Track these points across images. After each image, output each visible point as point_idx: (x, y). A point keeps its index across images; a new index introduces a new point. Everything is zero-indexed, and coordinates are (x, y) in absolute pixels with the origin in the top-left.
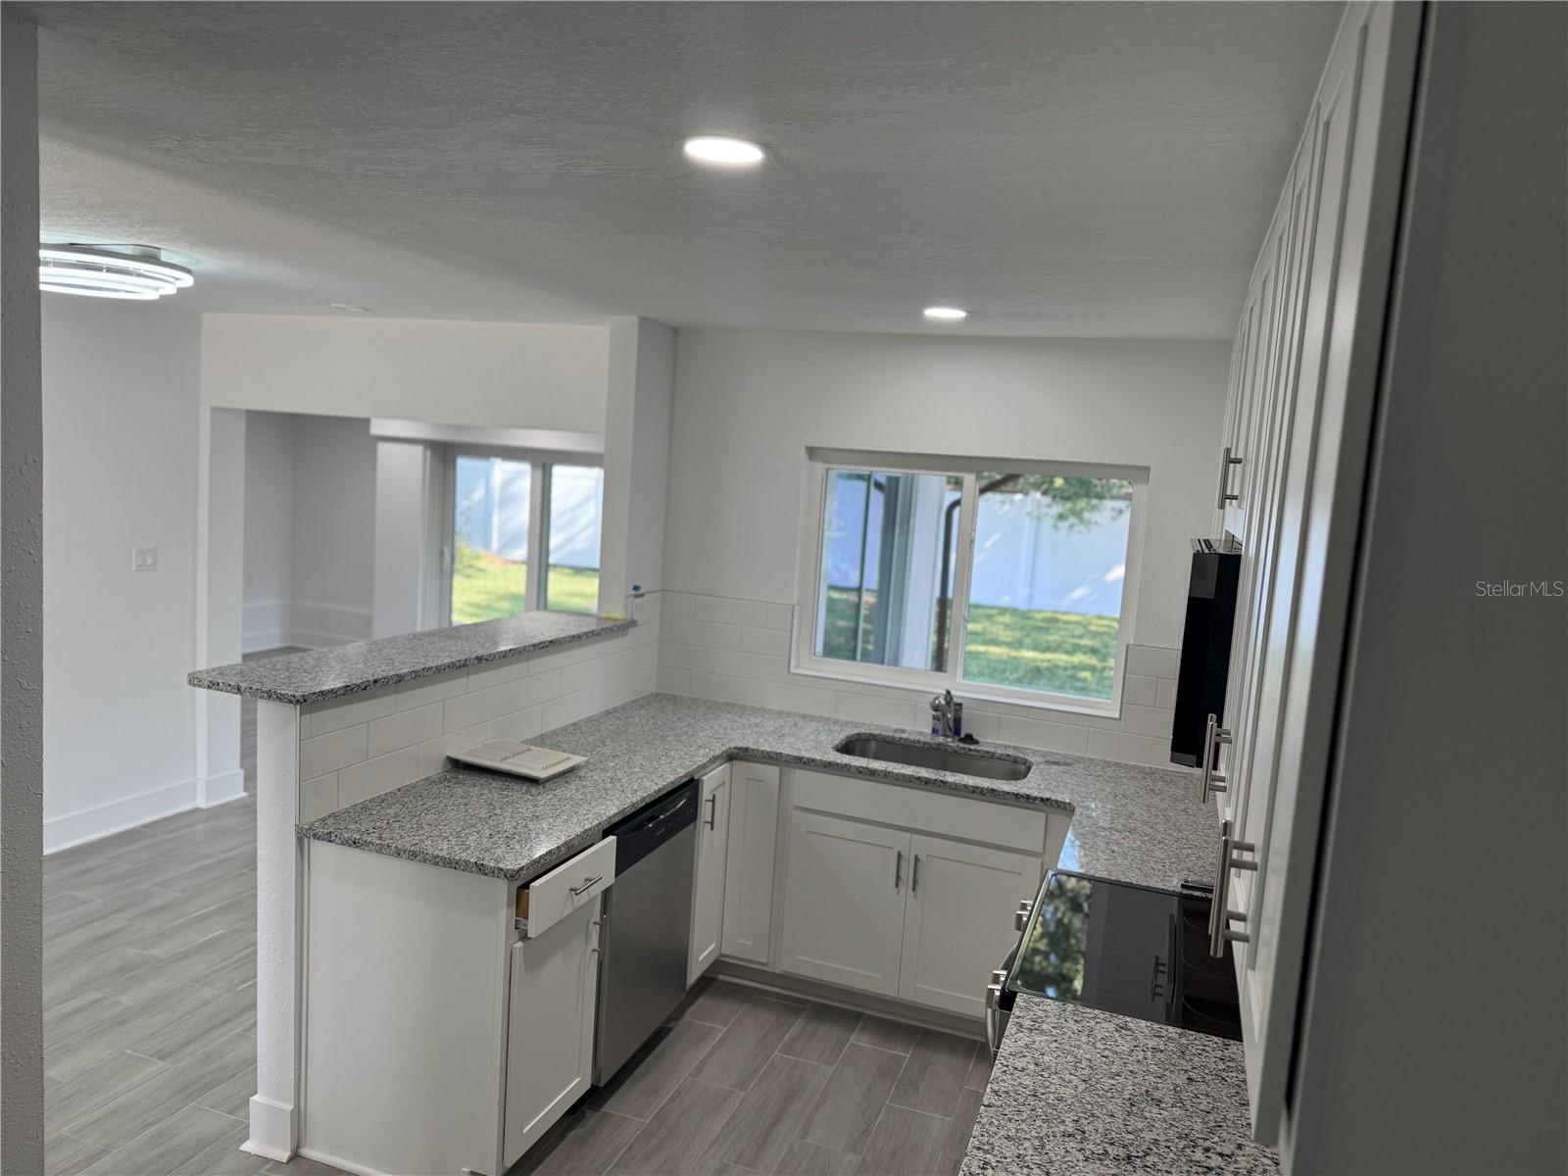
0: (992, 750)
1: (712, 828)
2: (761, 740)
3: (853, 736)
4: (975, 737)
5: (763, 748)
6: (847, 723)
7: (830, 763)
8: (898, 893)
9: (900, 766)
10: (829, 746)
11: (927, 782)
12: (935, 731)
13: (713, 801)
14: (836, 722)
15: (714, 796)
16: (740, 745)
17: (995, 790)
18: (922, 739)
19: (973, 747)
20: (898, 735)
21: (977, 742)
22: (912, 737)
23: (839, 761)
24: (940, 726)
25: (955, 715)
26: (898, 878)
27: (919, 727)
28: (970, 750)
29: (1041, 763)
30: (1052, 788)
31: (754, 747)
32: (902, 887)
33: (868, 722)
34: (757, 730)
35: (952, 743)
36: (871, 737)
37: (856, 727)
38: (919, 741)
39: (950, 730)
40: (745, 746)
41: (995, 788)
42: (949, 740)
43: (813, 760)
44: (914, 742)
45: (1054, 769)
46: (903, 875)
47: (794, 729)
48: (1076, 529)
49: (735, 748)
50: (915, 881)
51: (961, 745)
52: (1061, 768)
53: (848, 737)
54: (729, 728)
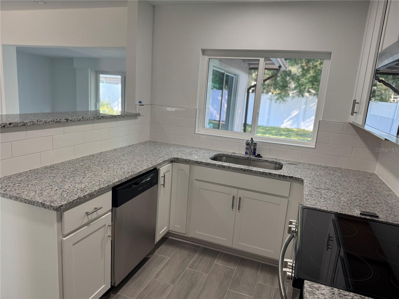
0: (267, 159)
1: (164, 187)
2: (184, 155)
3: (217, 155)
4: (261, 155)
5: (184, 158)
6: (215, 150)
7: (208, 163)
8: (233, 211)
9: (234, 164)
10: (208, 158)
11: (245, 170)
12: (246, 153)
13: (164, 177)
14: (211, 150)
15: (165, 175)
16: (175, 157)
17: (271, 173)
18: (242, 156)
19: (260, 159)
20: (233, 154)
21: (262, 157)
22: (238, 155)
23: (212, 163)
24: (248, 152)
25: (254, 147)
26: (233, 205)
27: (241, 152)
28: (259, 159)
29: (286, 164)
30: (292, 172)
31: (181, 158)
32: (234, 208)
33: (222, 150)
34: (183, 152)
35: (252, 157)
36: (224, 155)
37: (218, 152)
38: (241, 157)
39: (252, 153)
40: (177, 157)
41: (271, 172)
42: (252, 156)
43: (202, 162)
44: (239, 157)
45: (291, 166)
46: (235, 204)
47: (196, 152)
48: (282, 102)
49: (173, 158)
50: (239, 206)
51: (256, 158)
52: (294, 166)
53: (215, 155)
54: (173, 152)
